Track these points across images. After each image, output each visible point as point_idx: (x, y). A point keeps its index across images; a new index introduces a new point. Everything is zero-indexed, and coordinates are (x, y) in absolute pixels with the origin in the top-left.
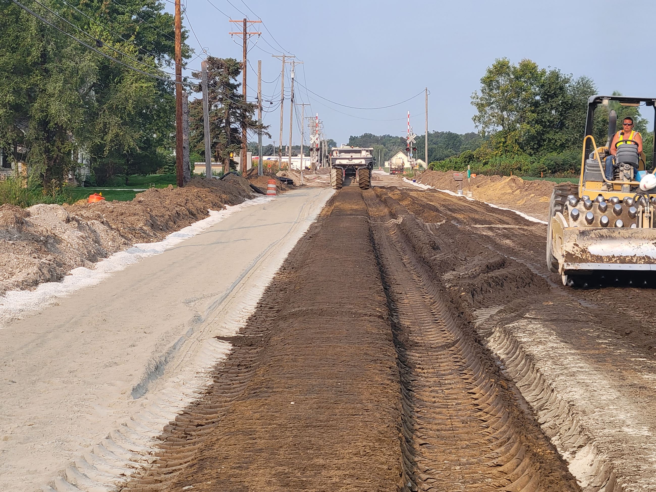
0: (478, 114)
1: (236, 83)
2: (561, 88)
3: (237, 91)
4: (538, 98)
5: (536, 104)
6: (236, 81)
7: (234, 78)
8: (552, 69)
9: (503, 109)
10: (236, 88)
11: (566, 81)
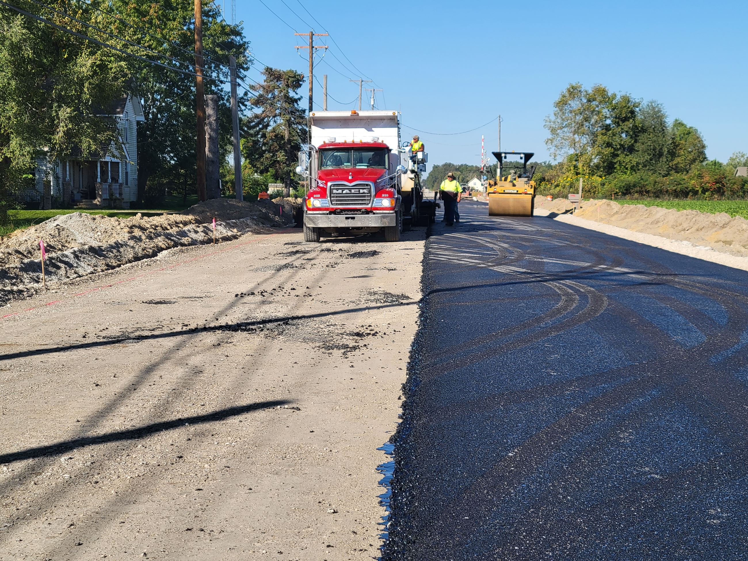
0: (550, 136)
1: (296, 97)
2: (632, 112)
3: (298, 105)
4: (608, 122)
5: (607, 128)
6: (297, 94)
7: (294, 91)
8: (623, 94)
9: (575, 132)
10: (296, 102)
11: (637, 105)
